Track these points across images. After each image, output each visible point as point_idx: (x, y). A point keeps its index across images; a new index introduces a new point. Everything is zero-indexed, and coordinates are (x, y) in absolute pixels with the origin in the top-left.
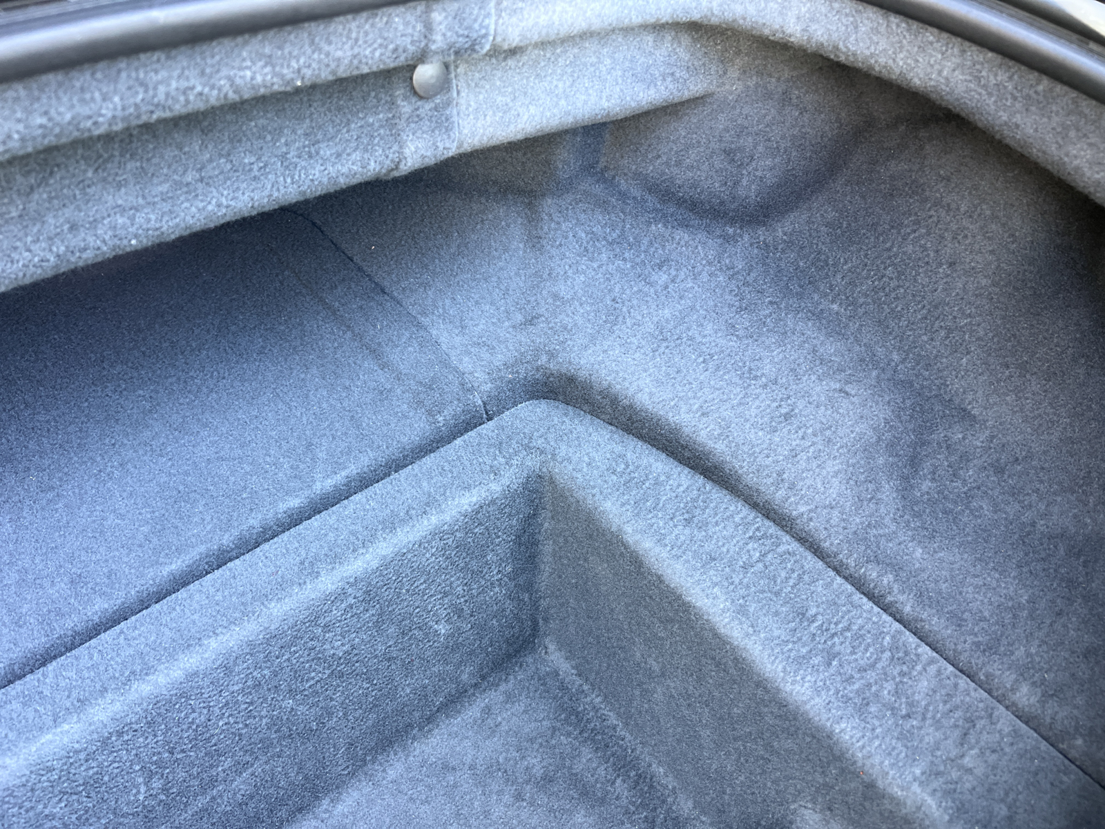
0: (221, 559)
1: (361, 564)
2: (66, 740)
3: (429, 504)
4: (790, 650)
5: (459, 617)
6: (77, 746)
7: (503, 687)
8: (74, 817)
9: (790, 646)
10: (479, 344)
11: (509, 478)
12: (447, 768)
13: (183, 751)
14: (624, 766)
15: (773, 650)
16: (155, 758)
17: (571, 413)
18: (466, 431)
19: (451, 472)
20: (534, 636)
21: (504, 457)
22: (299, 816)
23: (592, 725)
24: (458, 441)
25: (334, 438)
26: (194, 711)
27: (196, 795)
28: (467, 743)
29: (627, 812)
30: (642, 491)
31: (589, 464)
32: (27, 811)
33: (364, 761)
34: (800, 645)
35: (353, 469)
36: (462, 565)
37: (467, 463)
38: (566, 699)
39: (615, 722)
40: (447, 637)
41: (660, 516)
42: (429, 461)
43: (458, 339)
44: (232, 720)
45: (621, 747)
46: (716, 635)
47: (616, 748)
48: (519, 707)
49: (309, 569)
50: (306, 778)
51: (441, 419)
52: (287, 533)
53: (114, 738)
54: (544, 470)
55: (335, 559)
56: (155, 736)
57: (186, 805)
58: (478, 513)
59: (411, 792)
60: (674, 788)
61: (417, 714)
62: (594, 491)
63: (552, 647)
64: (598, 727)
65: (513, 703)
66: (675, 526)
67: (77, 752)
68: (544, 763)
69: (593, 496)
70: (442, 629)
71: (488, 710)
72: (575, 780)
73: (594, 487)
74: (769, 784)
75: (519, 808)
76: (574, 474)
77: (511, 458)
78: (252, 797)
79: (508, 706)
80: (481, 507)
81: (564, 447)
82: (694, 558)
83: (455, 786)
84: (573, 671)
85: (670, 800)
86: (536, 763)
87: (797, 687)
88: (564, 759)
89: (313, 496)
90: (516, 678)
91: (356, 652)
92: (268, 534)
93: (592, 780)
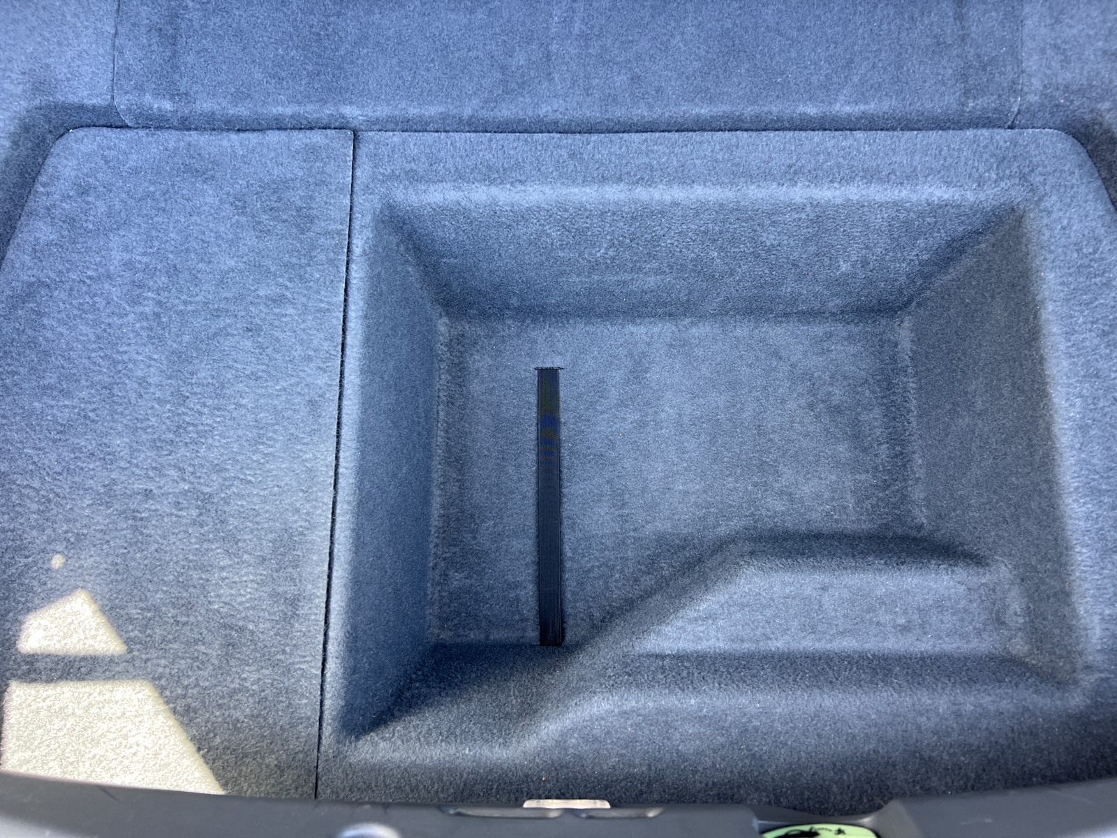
0: (735, 125)
1: (828, 194)
2: (584, 199)
3: (911, 177)
4: (1094, 480)
5: (862, 267)
6: (588, 207)
7: (851, 327)
8: (559, 243)
9: (1097, 477)
10: (1059, 48)
11: (988, 195)
12: (776, 354)
13: (638, 244)
14: (895, 440)
15: (1082, 470)
16: (621, 238)
17: (1086, 169)
18: (984, 126)
19: (945, 159)
20: (901, 308)
21: (997, 174)
22: (667, 318)
23: (895, 398)
24: (969, 133)
25: (873, 67)
26: (660, 225)
27: (625, 271)
28: (800, 348)
29: (876, 468)
30: (1088, 283)
31: (1064, 228)
32: (540, 225)
33: (727, 313)
34: (1105, 481)
35: (871, 107)
36: (896, 236)
37: (963, 159)
38: (889, 367)
39: (913, 408)
40: (843, 274)
41: (1086, 313)
42: (933, 136)
43: (1043, 31)
44: (676, 243)
45: (904, 426)
46: (1048, 429)
47: (899, 424)
48: (852, 349)
49: (792, 174)
50: (688, 301)
51: (971, 105)
52: (791, 133)
53: (609, 214)
54: (1021, 207)
55: (815, 178)
56: (630, 226)
57: (617, 273)
58: (940, 207)
59: (743, 353)
60: (919, 478)
61: (781, 307)
62: (1048, 256)
63: (906, 324)
64: (898, 402)
65: (850, 343)
66: (1090, 330)
67: (586, 210)
68: (844, 398)
69: (1045, 259)
70: (844, 267)
71: (829, 336)
72: (856, 423)
73: (1051, 252)
74: (993, 534)
75: (807, 413)
76: (1045, 230)
77: (1001, 179)
78: (652, 291)
79: (846, 343)
80: (946, 205)
81: (1054, 198)
82: (1082, 365)
83: (775, 369)
84: (909, 353)
85: (910, 482)
86: (838, 394)
87: (1075, 506)
88: (859, 405)
89: (828, 113)
90: (864, 327)
91: (778, 248)
92: (777, 125)
93: (868, 432)
